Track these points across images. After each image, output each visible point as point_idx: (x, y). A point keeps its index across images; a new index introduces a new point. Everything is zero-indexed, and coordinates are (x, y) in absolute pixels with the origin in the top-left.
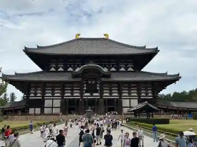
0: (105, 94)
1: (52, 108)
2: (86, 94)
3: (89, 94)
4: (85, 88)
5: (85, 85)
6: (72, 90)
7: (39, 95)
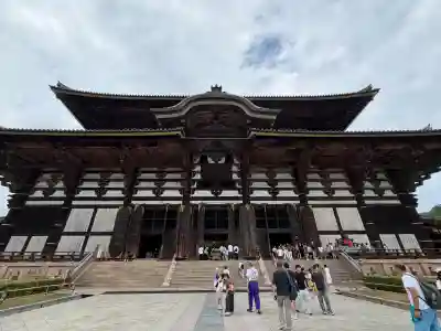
0: (256, 194)
1: (88, 234)
2: (198, 193)
3: (208, 193)
4: (198, 177)
5: (198, 168)
6: (160, 181)
7: (59, 194)
